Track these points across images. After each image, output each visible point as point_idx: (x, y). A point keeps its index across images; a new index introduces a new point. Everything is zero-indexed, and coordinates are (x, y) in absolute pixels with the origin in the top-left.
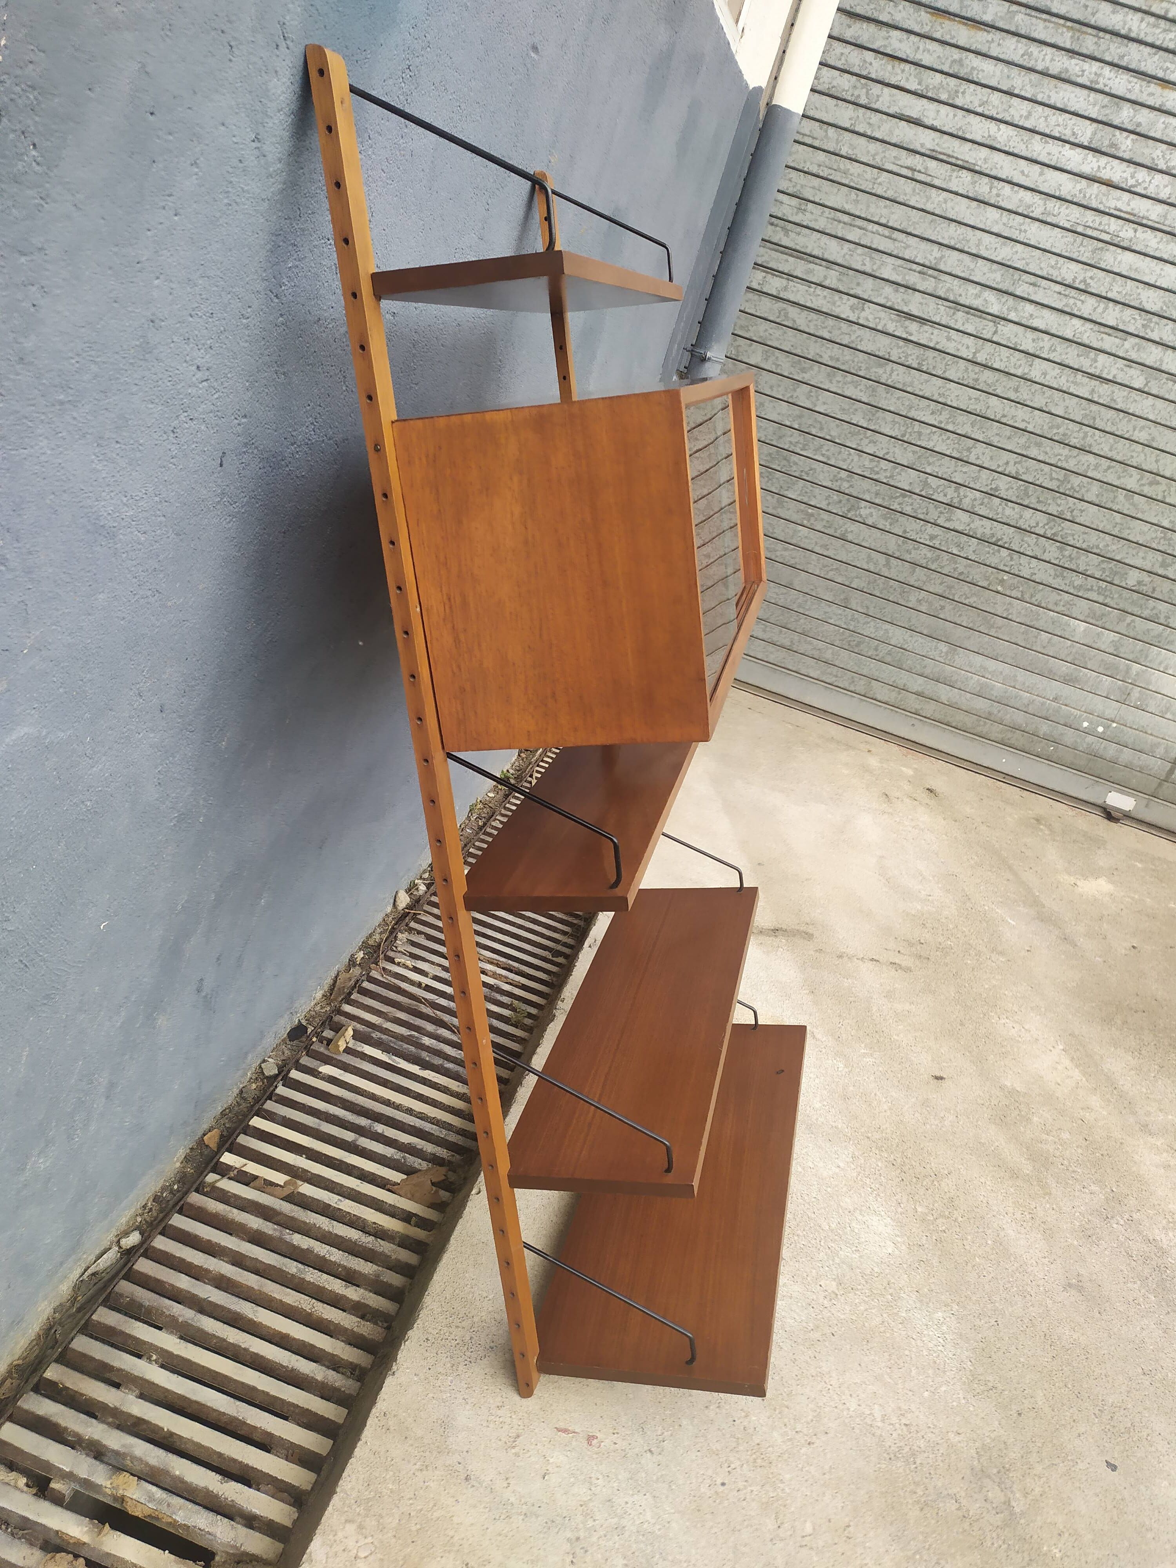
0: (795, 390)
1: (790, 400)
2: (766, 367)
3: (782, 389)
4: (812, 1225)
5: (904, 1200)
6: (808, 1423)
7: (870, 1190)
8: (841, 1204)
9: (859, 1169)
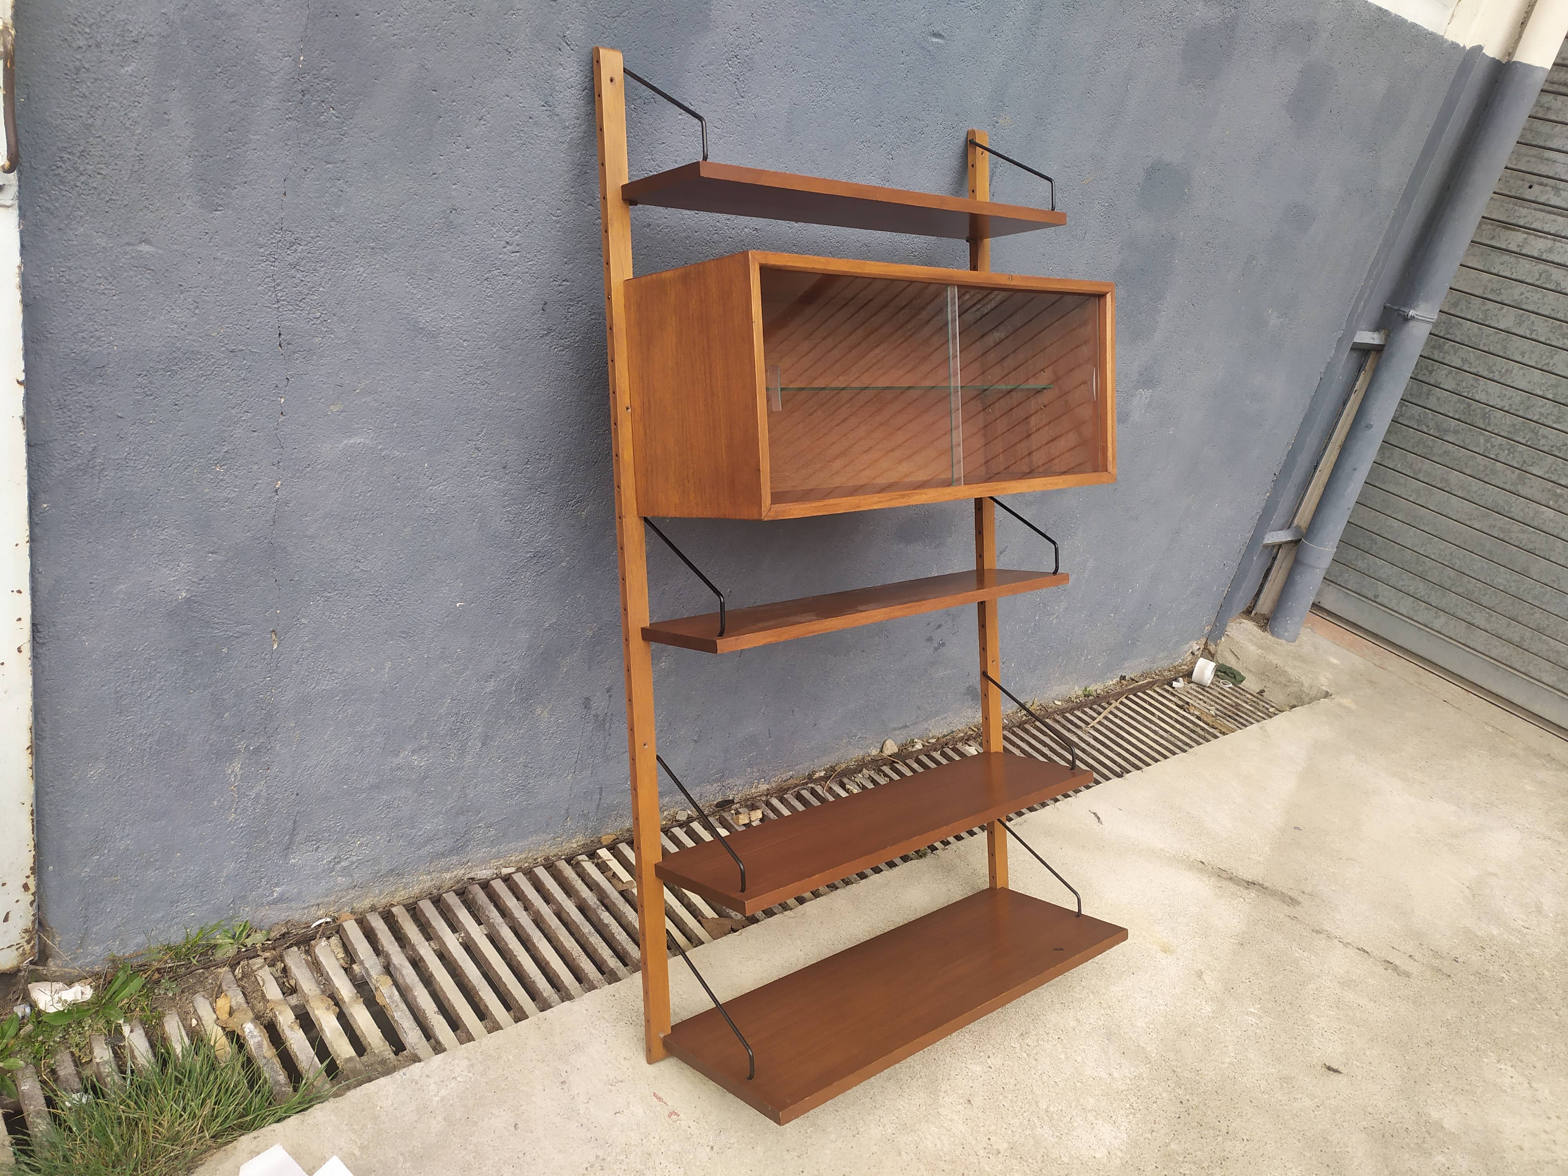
0: (1552, 357)
1: (1545, 368)
2: (1518, 332)
3: (1535, 354)
4: (1030, 1097)
7: (1128, 1106)
8: (1082, 1100)
9: (1133, 1087)
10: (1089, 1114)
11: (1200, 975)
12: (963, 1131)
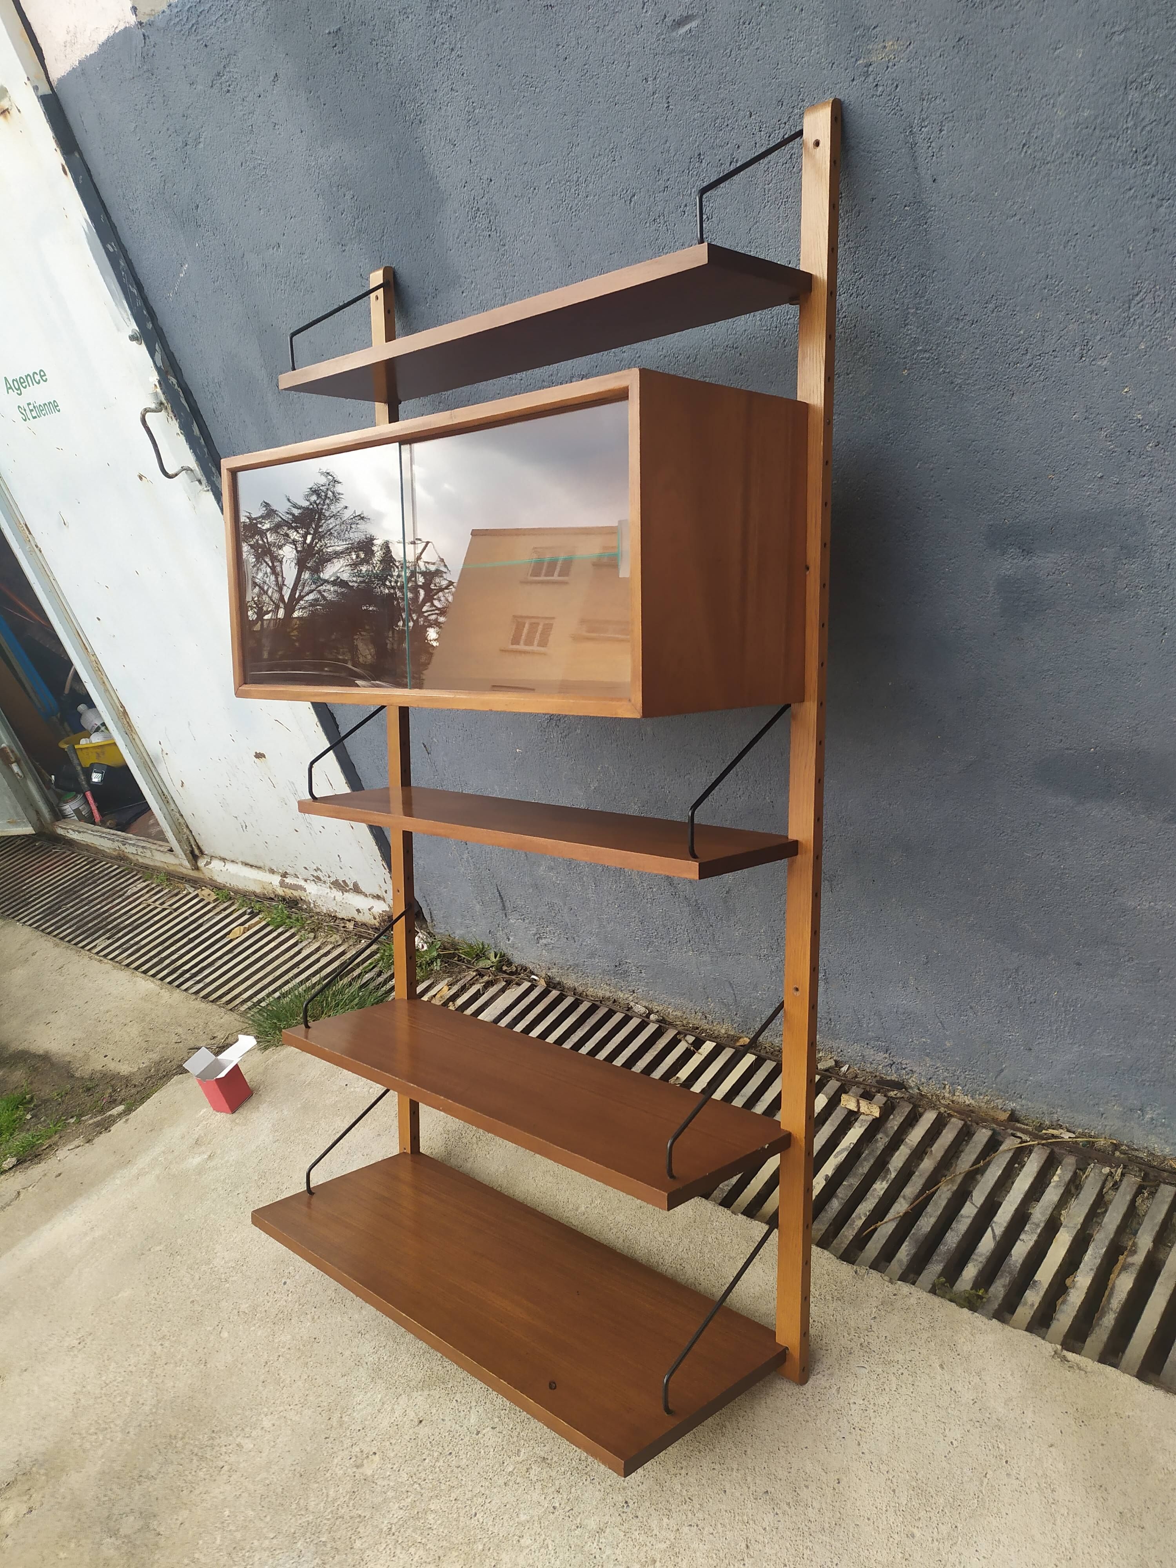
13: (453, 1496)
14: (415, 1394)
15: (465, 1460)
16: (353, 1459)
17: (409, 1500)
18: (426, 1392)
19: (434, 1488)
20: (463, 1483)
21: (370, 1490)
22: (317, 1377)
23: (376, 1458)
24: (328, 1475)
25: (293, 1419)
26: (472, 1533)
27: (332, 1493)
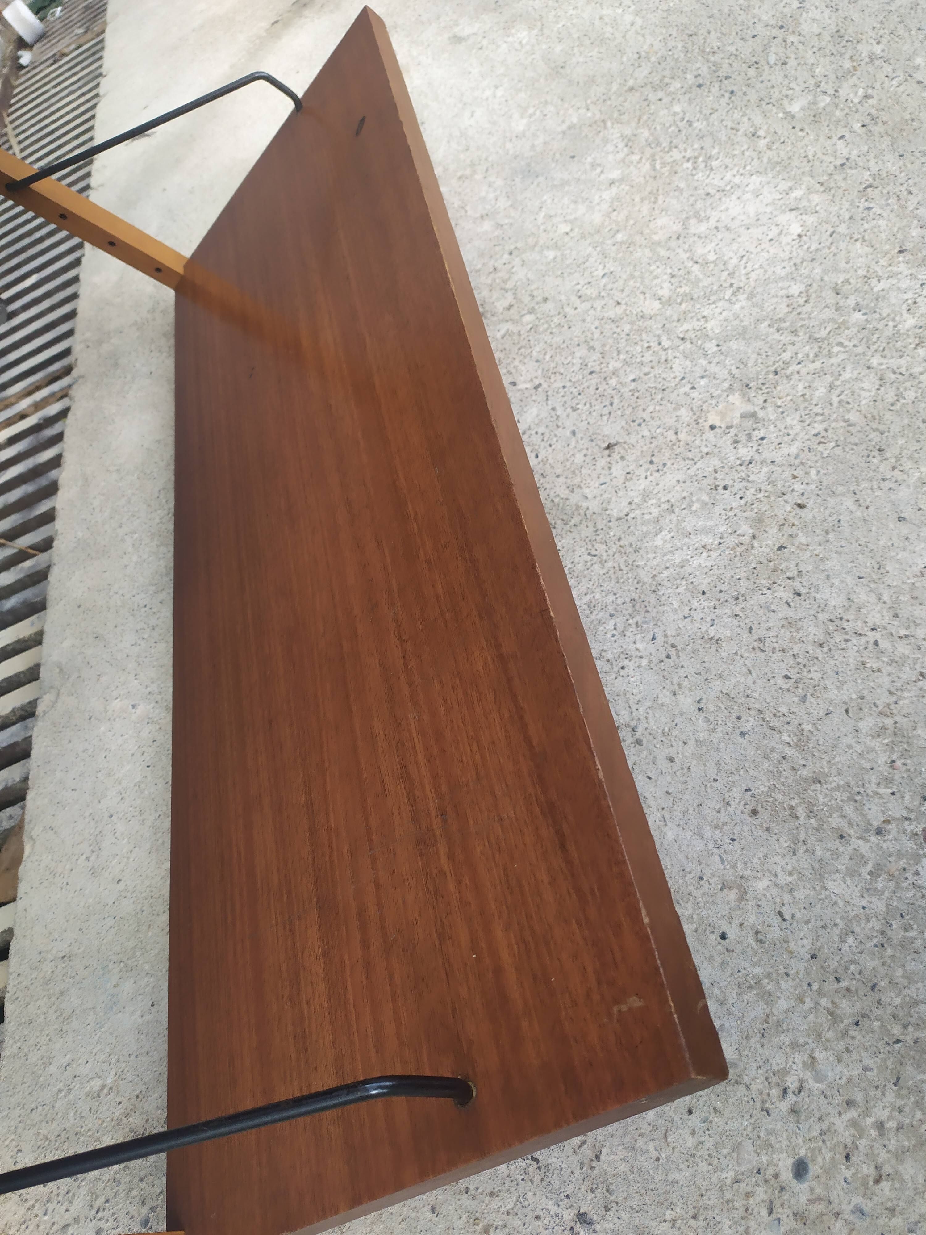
4: (627, 328)
5: (758, 120)
6: (888, 781)
7: (689, 165)
8: (656, 238)
9: (648, 152)
10: (692, 230)
11: (457, 39)
12: (680, 476)
13: (619, 310)
14: (594, 506)
15: (578, 355)
16: (757, 434)
17: (686, 326)
18: (574, 499)
19: (640, 331)
20: (597, 323)
21: (746, 366)
22: (781, 682)
23: (713, 419)
24: (819, 427)
25: (873, 598)
26: (619, 256)
27: (821, 391)
